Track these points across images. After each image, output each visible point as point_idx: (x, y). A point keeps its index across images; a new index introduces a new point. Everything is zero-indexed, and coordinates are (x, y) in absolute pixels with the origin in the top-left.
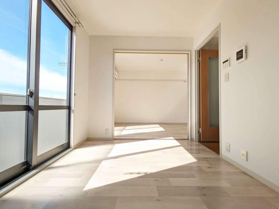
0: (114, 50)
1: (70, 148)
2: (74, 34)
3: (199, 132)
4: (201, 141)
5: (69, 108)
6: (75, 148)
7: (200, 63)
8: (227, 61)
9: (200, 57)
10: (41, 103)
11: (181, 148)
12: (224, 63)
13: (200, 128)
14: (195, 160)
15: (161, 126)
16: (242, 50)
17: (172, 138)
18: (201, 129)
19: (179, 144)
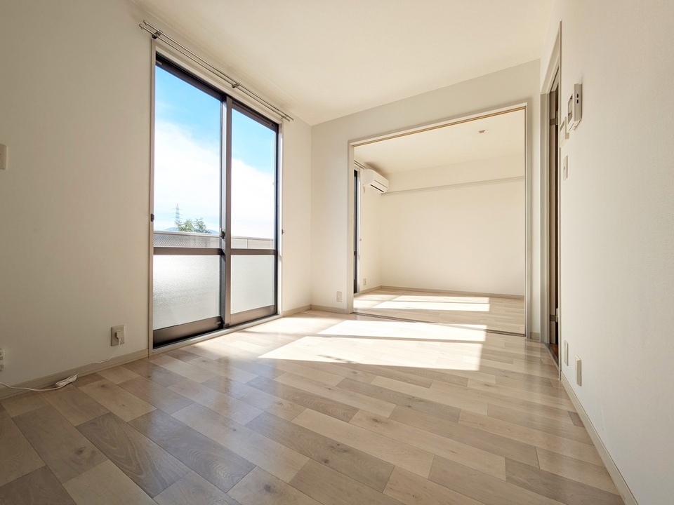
0: (349, 142)
1: (277, 315)
2: (280, 135)
3: (553, 317)
5: (276, 253)
6: (284, 317)
8: (563, 124)
10: (233, 247)
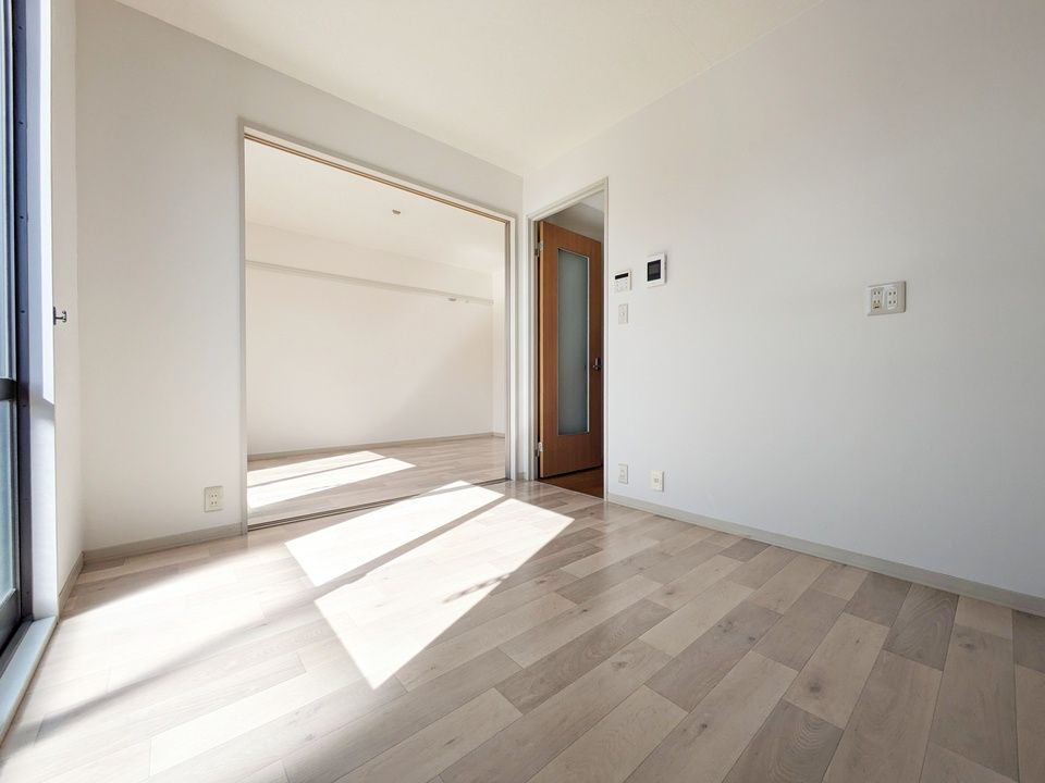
1: (33, 621)
3: (536, 452)
4: (542, 476)
7: (539, 259)
8: (626, 275)
9: (539, 241)
11: (512, 502)
12: (617, 277)
13: (539, 441)
14: (568, 521)
15: (388, 456)
16: (659, 262)
17: (461, 483)
18: (541, 443)
19: (501, 495)
